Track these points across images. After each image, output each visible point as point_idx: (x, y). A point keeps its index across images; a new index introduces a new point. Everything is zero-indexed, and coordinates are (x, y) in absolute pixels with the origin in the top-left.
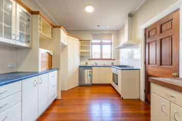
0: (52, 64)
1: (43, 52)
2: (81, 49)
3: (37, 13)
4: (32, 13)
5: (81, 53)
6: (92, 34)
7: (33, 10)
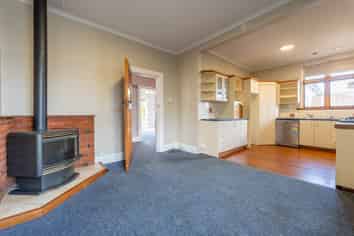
0: (243, 113)
1: (236, 103)
2: (281, 94)
3: (232, 76)
4: (230, 77)
5: (281, 99)
6: (305, 67)
7: (230, 74)
